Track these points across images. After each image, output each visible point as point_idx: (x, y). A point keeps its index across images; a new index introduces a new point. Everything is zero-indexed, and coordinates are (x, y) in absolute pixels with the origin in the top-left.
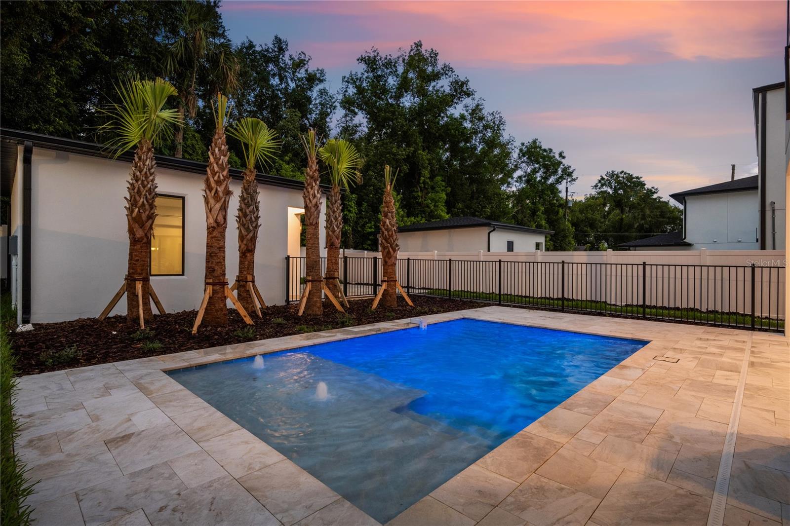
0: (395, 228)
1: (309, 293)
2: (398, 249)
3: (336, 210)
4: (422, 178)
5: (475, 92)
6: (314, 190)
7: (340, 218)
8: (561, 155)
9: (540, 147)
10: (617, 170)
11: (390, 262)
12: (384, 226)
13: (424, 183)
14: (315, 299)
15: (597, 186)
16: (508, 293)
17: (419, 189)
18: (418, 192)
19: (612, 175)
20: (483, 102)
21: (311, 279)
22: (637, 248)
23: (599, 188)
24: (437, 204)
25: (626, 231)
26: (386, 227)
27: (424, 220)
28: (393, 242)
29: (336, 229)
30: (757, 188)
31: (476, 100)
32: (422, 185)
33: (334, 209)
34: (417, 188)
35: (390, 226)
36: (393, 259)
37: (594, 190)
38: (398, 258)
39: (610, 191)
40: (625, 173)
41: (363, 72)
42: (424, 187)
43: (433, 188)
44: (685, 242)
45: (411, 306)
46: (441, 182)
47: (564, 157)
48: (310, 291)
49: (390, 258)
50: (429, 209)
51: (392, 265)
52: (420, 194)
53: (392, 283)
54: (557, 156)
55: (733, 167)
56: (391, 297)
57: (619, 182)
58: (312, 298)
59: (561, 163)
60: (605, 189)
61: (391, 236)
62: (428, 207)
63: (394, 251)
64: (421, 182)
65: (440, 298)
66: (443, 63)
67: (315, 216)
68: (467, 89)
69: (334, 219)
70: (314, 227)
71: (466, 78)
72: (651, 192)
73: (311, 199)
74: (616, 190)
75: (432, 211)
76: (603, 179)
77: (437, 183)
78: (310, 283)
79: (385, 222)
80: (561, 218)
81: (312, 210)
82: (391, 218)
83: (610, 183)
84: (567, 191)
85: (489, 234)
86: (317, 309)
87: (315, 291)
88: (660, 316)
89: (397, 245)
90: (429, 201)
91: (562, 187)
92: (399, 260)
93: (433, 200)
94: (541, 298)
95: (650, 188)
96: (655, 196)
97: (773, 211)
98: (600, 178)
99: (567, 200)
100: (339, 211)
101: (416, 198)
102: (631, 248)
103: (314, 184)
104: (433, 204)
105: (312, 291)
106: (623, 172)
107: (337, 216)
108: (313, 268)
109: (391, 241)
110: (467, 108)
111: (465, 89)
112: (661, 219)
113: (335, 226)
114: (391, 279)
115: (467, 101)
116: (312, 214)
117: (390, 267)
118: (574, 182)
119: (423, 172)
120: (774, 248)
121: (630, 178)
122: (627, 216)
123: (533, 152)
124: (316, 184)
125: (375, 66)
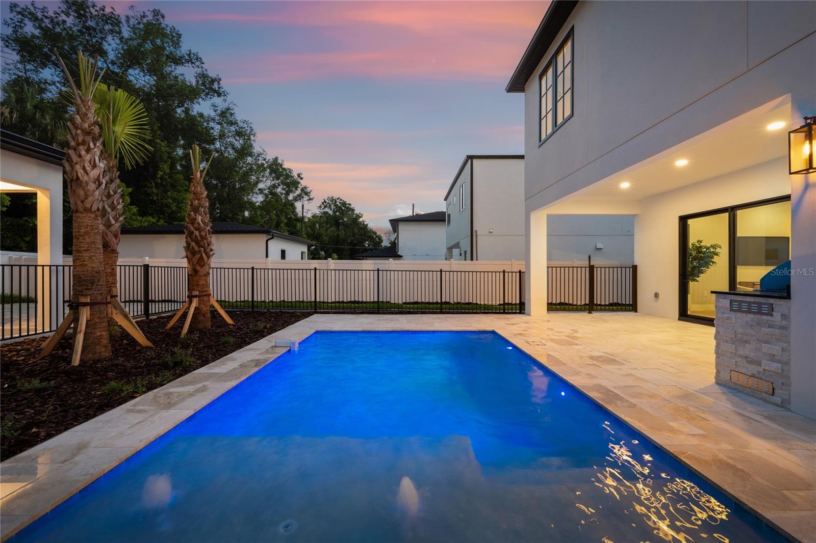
0: (209, 228)
1: (87, 324)
2: (213, 254)
3: (112, 193)
4: (160, 172)
5: (228, 94)
6: (94, 155)
7: (120, 207)
8: (299, 175)
9: (281, 165)
10: (336, 197)
11: (202, 271)
12: (192, 224)
13: (162, 178)
14: (98, 334)
15: (321, 207)
16: (321, 301)
17: (154, 185)
18: (152, 187)
19: (333, 200)
20: (234, 107)
21: (89, 301)
22: (368, 258)
23: (323, 209)
24: (180, 205)
25: (342, 245)
26: (196, 226)
27: (162, 222)
28: (206, 245)
29: (113, 222)
30: (445, 221)
31: (227, 102)
32: (159, 180)
33: (109, 192)
34: (151, 184)
35: (202, 225)
36: (206, 267)
37: (319, 210)
38: (212, 266)
39: (331, 212)
40: (341, 200)
41: (58, 11)
42: (162, 184)
43: (173, 186)
44: (398, 255)
45: (233, 325)
46: (183, 181)
47: (302, 179)
48: (87, 321)
49: (203, 266)
50: (170, 210)
51: (206, 275)
52: (155, 191)
53: (205, 298)
54: (296, 176)
55: (413, 205)
56: (204, 316)
57: (336, 206)
58: (91, 333)
59: (299, 183)
60: (327, 210)
61: (204, 238)
62: (169, 208)
63: (209, 257)
64: (159, 176)
65: (240, 311)
66: (188, 49)
67: (96, 198)
68: (219, 88)
69: (109, 207)
70: (93, 216)
71: (218, 75)
72: (359, 216)
73: (88, 168)
74: (334, 212)
75: (173, 212)
76: (325, 202)
77: (178, 181)
78: (89, 307)
79: (196, 219)
80: (299, 231)
81: (89, 187)
82: (204, 215)
83: (330, 207)
84: (303, 208)
85: (267, 241)
86: (103, 349)
87: (98, 320)
88: (423, 309)
89: (212, 250)
90: (170, 201)
91: (298, 205)
92: (215, 270)
93: (174, 199)
94: (332, 303)
95: (358, 213)
96: (361, 220)
97: (477, 236)
98: (323, 201)
99: (303, 217)
100: (118, 196)
101: (148, 195)
102: (364, 258)
103: (92, 145)
104: (175, 204)
105: (91, 320)
106: (339, 198)
107: (115, 202)
108: (93, 284)
109: (205, 244)
110: (216, 108)
111: (216, 86)
112: (363, 237)
113: (111, 218)
114: (204, 293)
115: (217, 100)
116: (89, 193)
117: (203, 278)
118: (311, 201)
119: (161, 166)
120: (477, 260)
121: (344, 204)
122: (342, 233)
123: (276, 169)
124: (95, 145)
125: (82, 12)
